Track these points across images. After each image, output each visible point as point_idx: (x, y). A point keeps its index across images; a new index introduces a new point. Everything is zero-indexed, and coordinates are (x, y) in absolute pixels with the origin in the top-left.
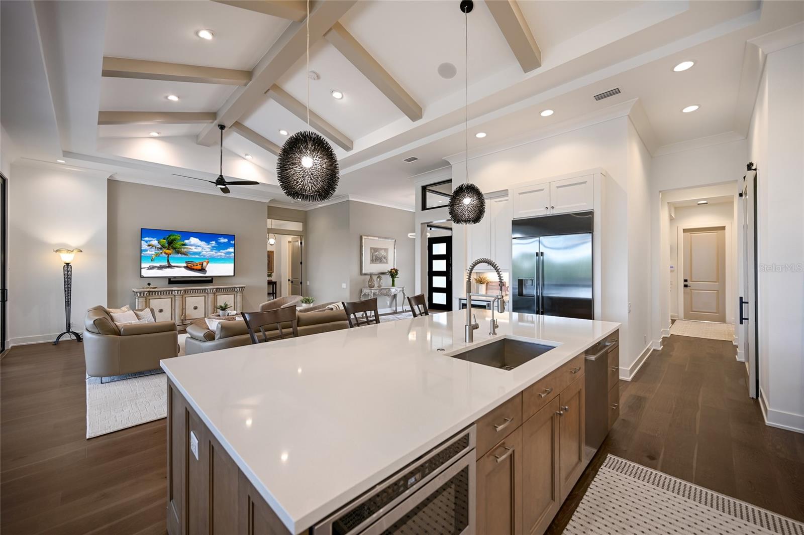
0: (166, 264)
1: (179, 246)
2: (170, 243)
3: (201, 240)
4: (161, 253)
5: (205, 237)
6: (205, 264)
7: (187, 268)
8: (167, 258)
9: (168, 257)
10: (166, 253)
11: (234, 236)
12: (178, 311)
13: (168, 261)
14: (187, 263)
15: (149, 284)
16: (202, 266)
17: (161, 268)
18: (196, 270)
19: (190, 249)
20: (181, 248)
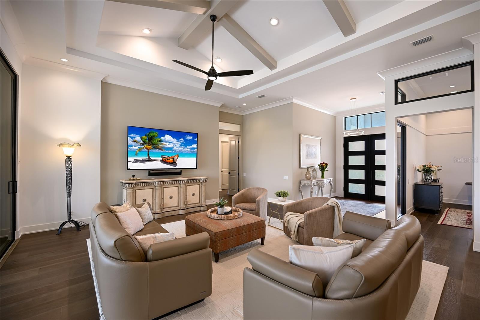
0: (147, 158)
1: (156, 142)
2: (150, 139)
4: (143, 148)
6: (176, 158)
7: (162, 161)
8: (147, 153)
9: (148, 151)
10: (147, 148)
11: (197, 134)
12: (158, 201)
13: (148, 155)
14: (162, 157)
15: (134, 176)
16: (174, 160)
17: (143, 161)
18: (169, 163)
19: (165, 144)
20: (158, 144)
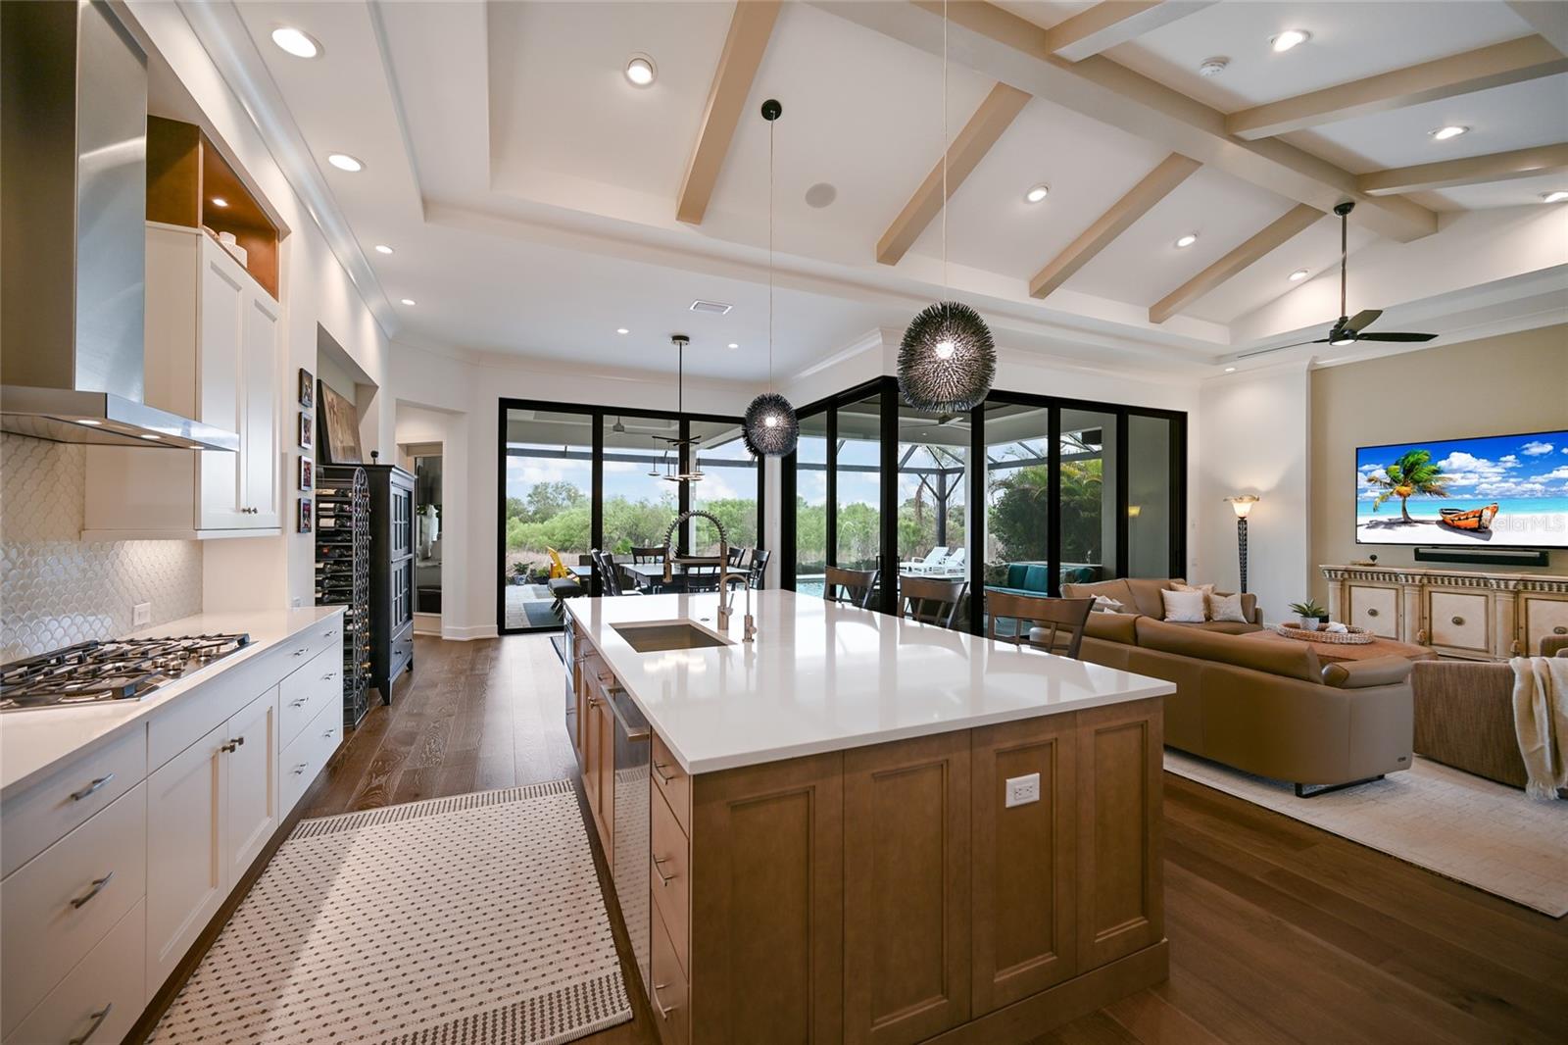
0: (1400, 516)
1: (1425, 476)
2: (1408, 471)
3: (1477, 455)
4: (1391, 493)
5: (1487, 447)
6: (1487, 514)
7: (1443, 524)
8: (1401, 504)
9: (1404, 501)
10: (1400, 494)
12: (1410, 621)
13: (1404, 509)
14: (1443, 512)
15: (1373, 558)
16: (1480, 520)
17: (1390, 524)
18: (1466, 529)
19: (1451, 479)
20: (1430, 480)
